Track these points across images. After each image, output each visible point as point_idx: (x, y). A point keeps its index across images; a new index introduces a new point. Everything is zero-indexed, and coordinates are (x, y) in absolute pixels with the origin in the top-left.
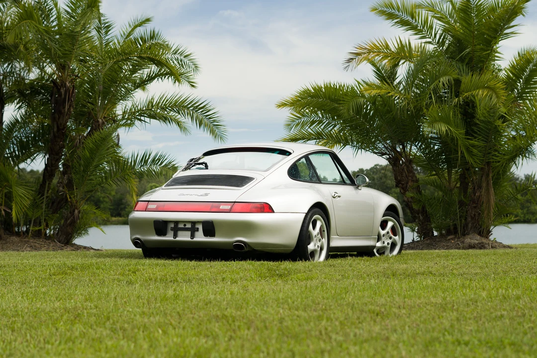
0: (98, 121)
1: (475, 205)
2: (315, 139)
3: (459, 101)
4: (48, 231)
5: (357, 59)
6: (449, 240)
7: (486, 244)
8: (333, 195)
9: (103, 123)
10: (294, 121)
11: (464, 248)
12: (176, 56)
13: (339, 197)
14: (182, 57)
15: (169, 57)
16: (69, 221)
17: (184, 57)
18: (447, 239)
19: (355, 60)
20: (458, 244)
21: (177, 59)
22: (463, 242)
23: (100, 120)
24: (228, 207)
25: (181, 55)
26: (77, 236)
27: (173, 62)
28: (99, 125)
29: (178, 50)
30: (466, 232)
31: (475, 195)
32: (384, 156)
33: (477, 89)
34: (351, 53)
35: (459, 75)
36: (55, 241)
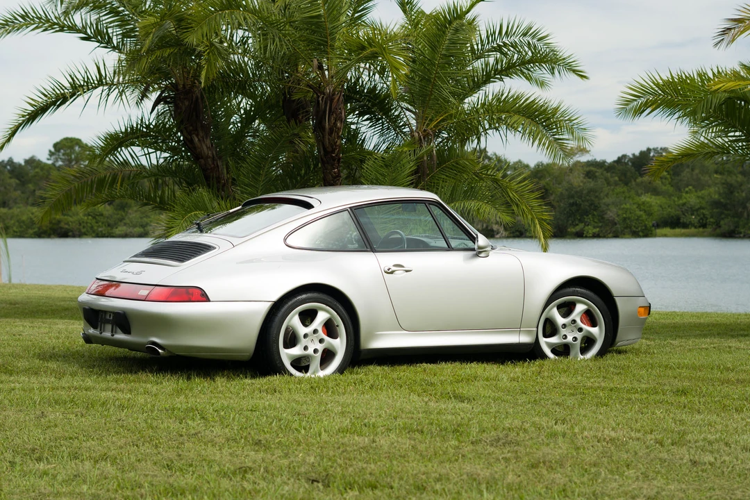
5: (736, 29)
8: (386, 270)
9: (420, 138)
13: (407, 271)
17: (538, 40)
19: (733, 31)
24: (144, 292)
29: (531, 28)
34: (729, 19)
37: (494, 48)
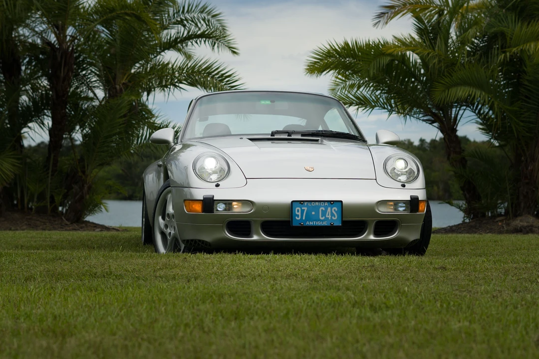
0: (116, 88)
1: (527, 181)
2: (357, 105)
3: (505, 56)
4: (60, 209)
5: (389, 13)
6: (497, 222)
7: (536, 227)
9: (121, 90)
10: (338, 85)
11: (508, 232)
12: (203, 15)
14: (209, 17)
15: (195, 16)
16: (78, 197)
17: (212, 17)
18: (495, 221)
19: (387, 15)
20: (503, 227)
21: (204, 20)
22: (508, 225)
23: (118, 87)
25: (209, 14)
26: (89, 213)
27: (200, 23)
28: (116, 92)
29: (206, 8)
30: (519, 212)
31: (527, 169)
32: (434, 124)
33: (528, 42)
34: (383, 6)
35: (505, 27)
36: (62, 219)
37: (177, 21)
